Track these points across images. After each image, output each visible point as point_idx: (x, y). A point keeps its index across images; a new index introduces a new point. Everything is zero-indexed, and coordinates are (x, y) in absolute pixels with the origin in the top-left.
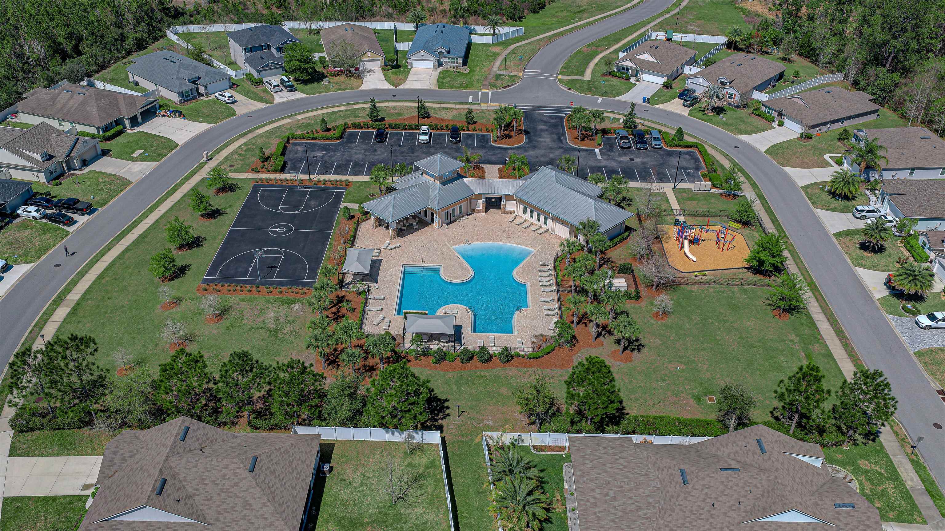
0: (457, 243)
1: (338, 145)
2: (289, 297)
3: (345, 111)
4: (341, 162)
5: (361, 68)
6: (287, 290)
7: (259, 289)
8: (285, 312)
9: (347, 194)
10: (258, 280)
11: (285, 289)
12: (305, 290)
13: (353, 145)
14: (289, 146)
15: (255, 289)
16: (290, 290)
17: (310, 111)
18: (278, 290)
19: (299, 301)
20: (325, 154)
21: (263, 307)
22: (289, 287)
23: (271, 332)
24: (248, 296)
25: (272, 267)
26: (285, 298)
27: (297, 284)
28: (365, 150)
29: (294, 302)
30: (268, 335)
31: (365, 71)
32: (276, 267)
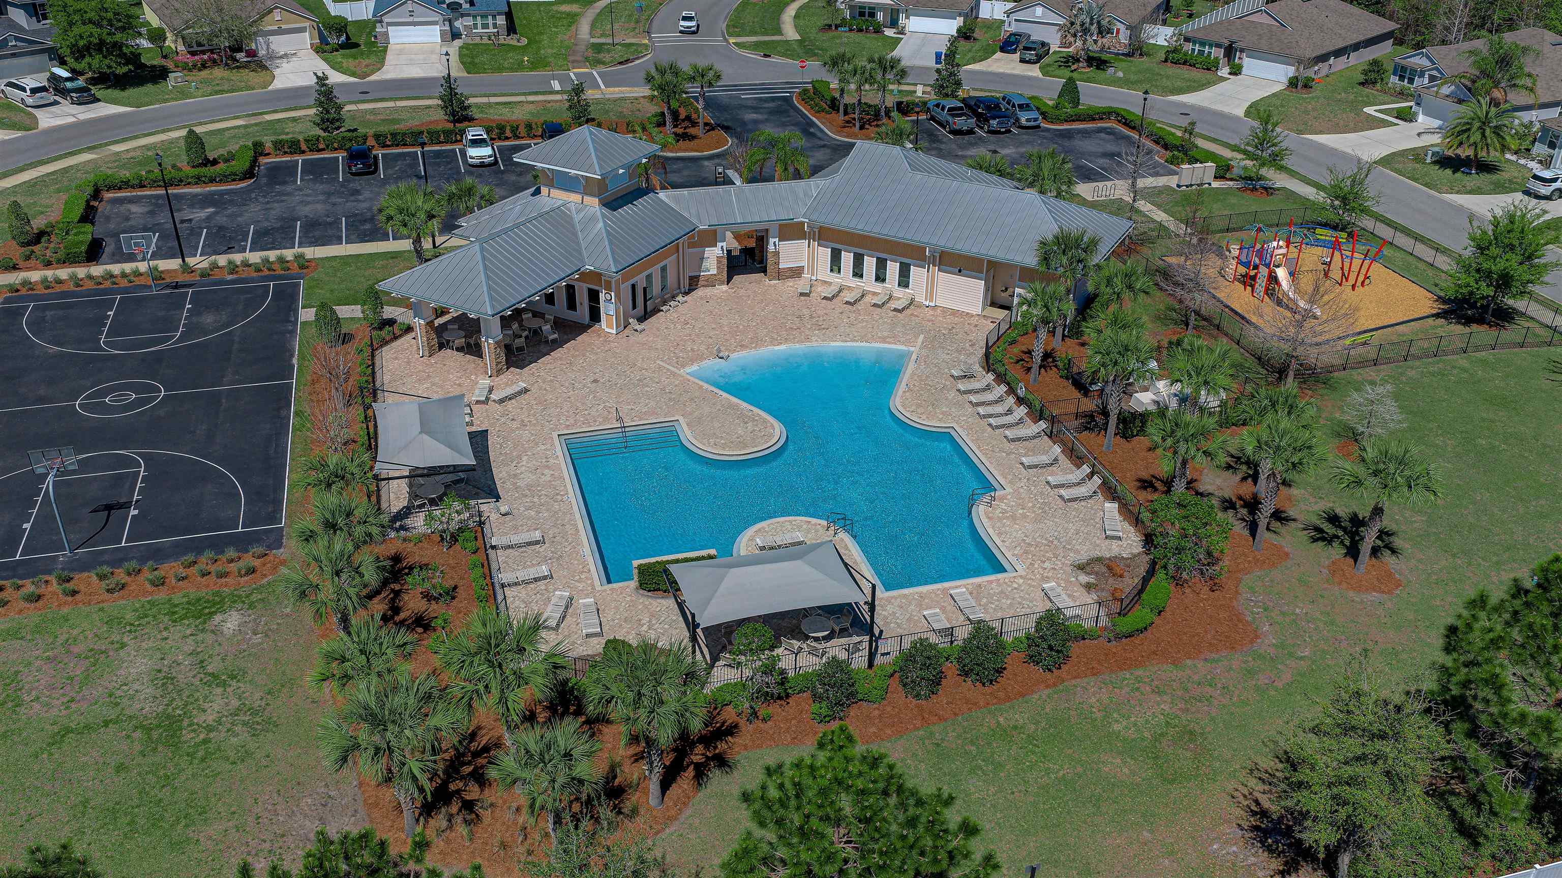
0: (692, 361)
1: (248, 190)
2: (193, 594)
3: (246, 127)
4: (266, 224)
5: (262, 53)
6: (183, 572)
7: (70, 586)
8: (189, 647)
9: (308, 288)
10: (63, 555)
11: (171, 569)
12: (249, 560)
13: (289, 188)
14: (103, 208)
15: (55, 586)
16: (194, 570)
17: (145, 135)
18: (147, 574)
19: (236, 599)
20: (215, 213)
21: (102, 645)
22: (190, 557)
23: (148, 730)
24: (33, 615)
25: (109, 508)
26: (177, 598)
27: (218, 545)
28: (329, 194)
29: (217, 605)
30: (137, 747)
31: (272, 57)
32: (127, 505)
